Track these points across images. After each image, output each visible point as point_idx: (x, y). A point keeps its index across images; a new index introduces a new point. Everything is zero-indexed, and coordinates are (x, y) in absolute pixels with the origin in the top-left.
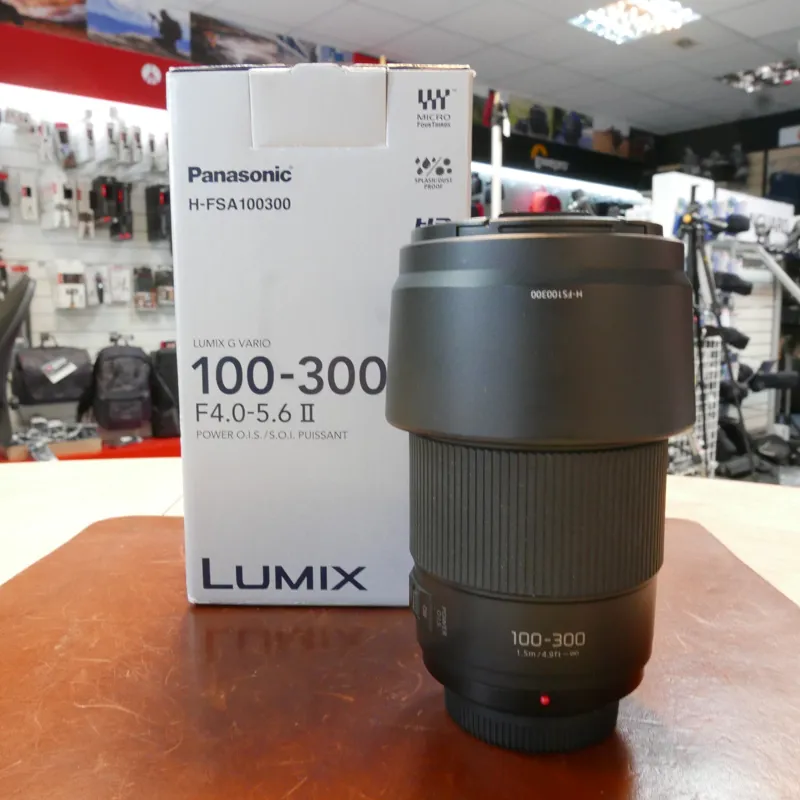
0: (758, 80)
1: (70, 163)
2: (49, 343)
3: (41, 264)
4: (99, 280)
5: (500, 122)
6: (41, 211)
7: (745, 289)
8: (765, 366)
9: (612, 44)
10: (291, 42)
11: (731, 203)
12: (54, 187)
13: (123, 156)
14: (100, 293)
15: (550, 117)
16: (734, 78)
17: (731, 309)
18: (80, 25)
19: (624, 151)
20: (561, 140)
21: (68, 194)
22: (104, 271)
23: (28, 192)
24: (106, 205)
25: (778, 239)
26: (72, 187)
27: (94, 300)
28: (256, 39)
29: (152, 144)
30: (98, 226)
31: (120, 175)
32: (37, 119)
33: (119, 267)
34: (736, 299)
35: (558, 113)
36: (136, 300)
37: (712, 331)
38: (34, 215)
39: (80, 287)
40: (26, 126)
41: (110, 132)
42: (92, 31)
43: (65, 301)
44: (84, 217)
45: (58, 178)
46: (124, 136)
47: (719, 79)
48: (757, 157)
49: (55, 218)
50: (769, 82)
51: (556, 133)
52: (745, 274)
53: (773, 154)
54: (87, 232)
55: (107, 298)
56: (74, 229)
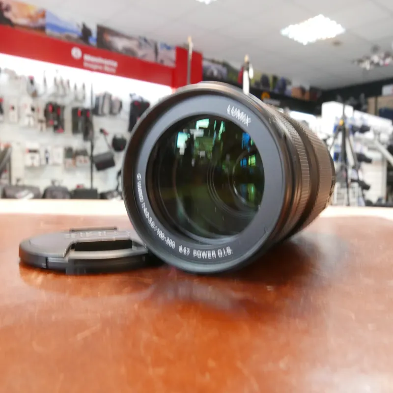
0: (372, 63)
1: (35, 95)
2: (20, 183)
3: (18, 144)
4: (46, 152)
5: (248, 70)
6: (19, 117)
7: (369, 161)
8: (380, 200)
9: (301, 45)
10: (146, 40)
11: (362, 119)
12: (25, 106)
13: (61, 92)
14: (47, 159)
15: (271, 80)
16: (360, 61)
17: (362, 171)
18: (42, 28)
19: (307, 97)
20: (276, 91)
21: (33, 109)
22: (49, 148)
23: (13, 108)
24: (51, 115)
25: (385, 137)
26: (35, 106)
27: (44, 162)
28: (129, 38)
29: (75, 87)
30: (48, 126)
31: (59, 101)
32: (19, 73)
33: (57, 146)
34: (364, 165)
35: (275, 78)
36: (65, 163)
37: (353, 181)
38: (16, 119)
39: (37, 156)
40: (13, 76)
41: (55, 80)
42: (49, 31)
43: (29, 162)
44: (41, 121)
45: (28, 101)
46: (62, 82)
47: (353, 62)
48: (372, 101)
49: (26, 121)
50: (378, 64)
51: (274, 88)
52: (369, 154)
53: (380, 99)
54: (42, 129)
55: (50, 161)
56: (35, 127)
